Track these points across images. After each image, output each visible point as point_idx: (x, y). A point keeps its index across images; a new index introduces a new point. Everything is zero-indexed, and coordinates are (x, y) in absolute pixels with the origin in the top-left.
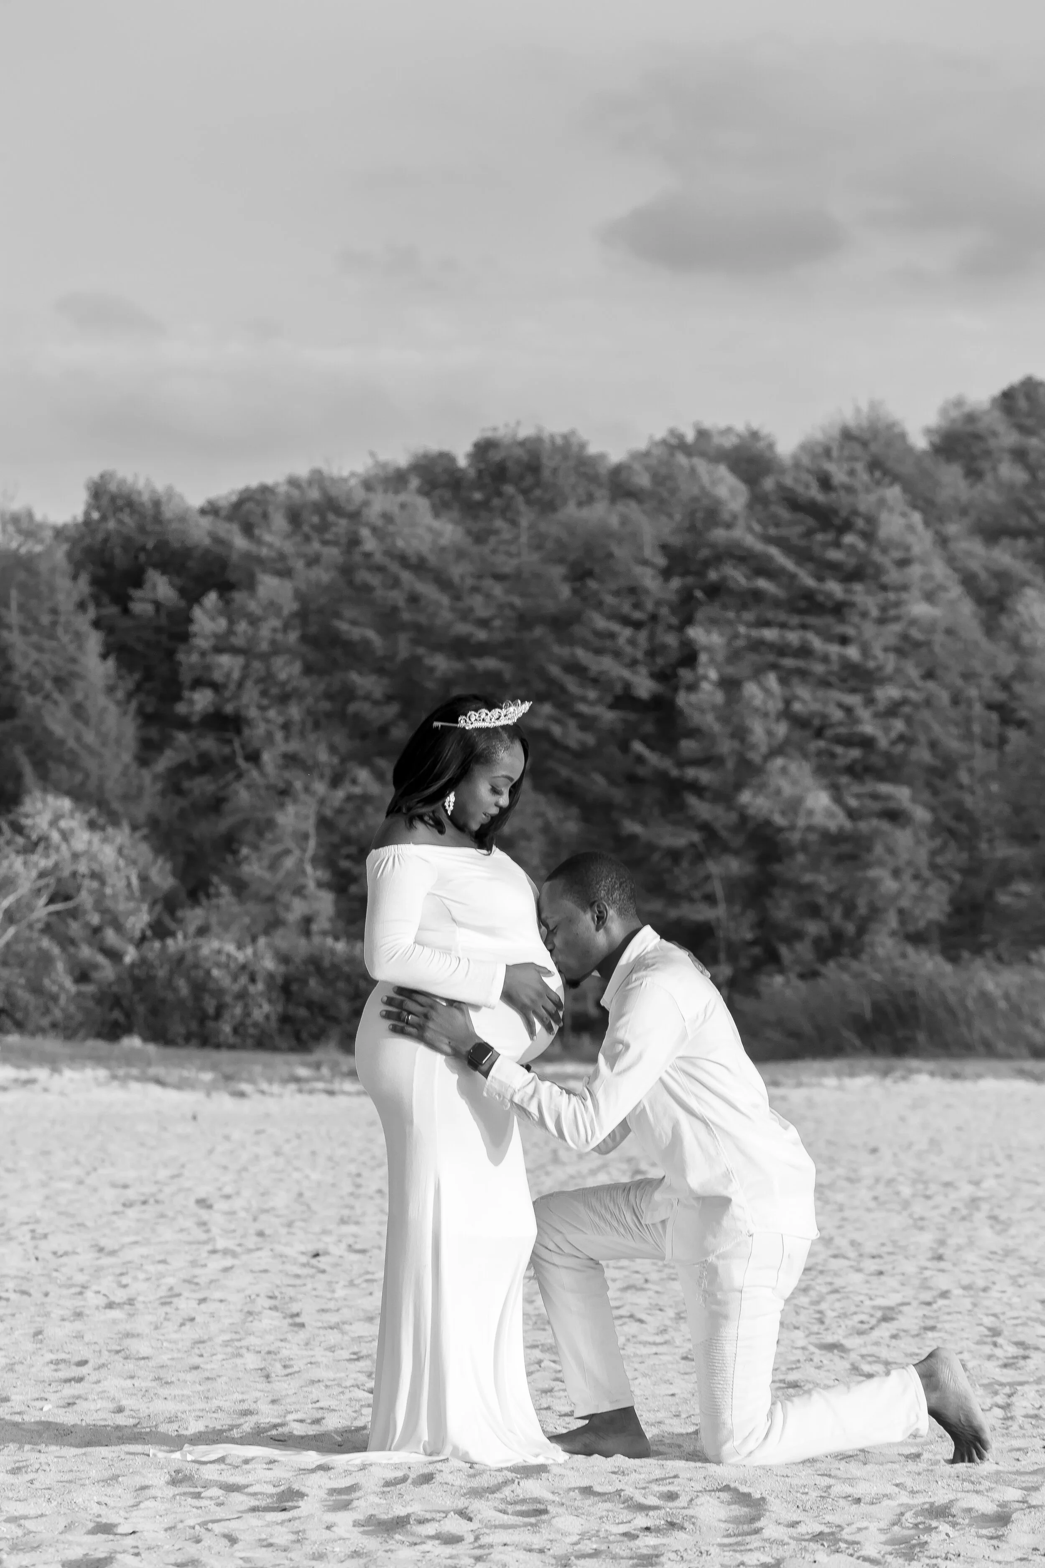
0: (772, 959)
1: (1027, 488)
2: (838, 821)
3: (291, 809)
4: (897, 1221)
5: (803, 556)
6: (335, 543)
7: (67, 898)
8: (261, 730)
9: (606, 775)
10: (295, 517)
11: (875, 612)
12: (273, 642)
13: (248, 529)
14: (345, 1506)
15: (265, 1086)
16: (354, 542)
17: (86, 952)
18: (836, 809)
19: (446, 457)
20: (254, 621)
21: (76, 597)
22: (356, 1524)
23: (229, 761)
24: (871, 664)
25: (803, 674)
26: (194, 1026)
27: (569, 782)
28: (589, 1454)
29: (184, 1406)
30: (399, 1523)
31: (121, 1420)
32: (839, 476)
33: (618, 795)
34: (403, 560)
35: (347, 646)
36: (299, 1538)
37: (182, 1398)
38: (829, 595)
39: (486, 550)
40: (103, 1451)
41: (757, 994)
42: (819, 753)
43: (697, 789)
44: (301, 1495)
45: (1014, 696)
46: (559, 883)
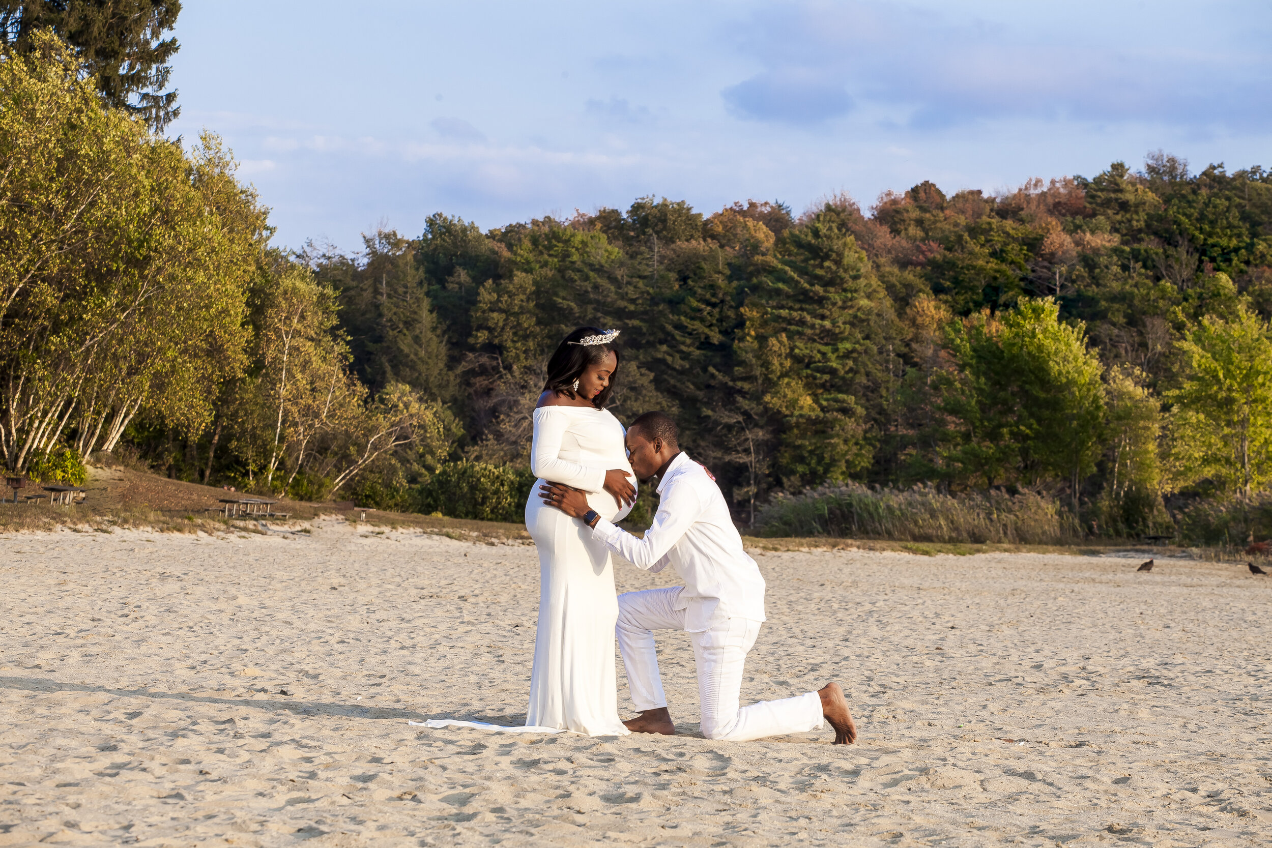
0: (779, 484)
1: (923, 240)
2: (817, 413)
3: (527, 396)
4: (827, 621)
5: (803, 272)
6: (556, 256)
7: (406, 438)
8: (513, 353)
9: (693, 384)
10: (535, 241)
11: (840, 303)
12: (521, 307)
13: (510, 247)
14: (508, 753)
15: (505, 540)
16: (566, 255)
17: (416, 467)
18: (815, 406)
19: (615, 212)
20: (511, 295)
21: (417, 279)
22: (512, 763)
23: (495, 369)
24: (837, 331)
25: (800, 334)
26: (470, 508)
27: (674, 386)
28: (642, 732)
29: (433, 700)
30: (535, 763)
31: (397, 706)
32: (823, 231)
33: (700, 394)
34: (591, 266)
35: (560, 310)
36: (480, 768)
37: (433, 696)
38: (816, 293)
39: (636, 262)
40: (384, 721)
41: (769, 502)
42: (807, 377)
43: (741, 392)
44: (485, 747)
45: (912, 350)
46: (637, 428)
